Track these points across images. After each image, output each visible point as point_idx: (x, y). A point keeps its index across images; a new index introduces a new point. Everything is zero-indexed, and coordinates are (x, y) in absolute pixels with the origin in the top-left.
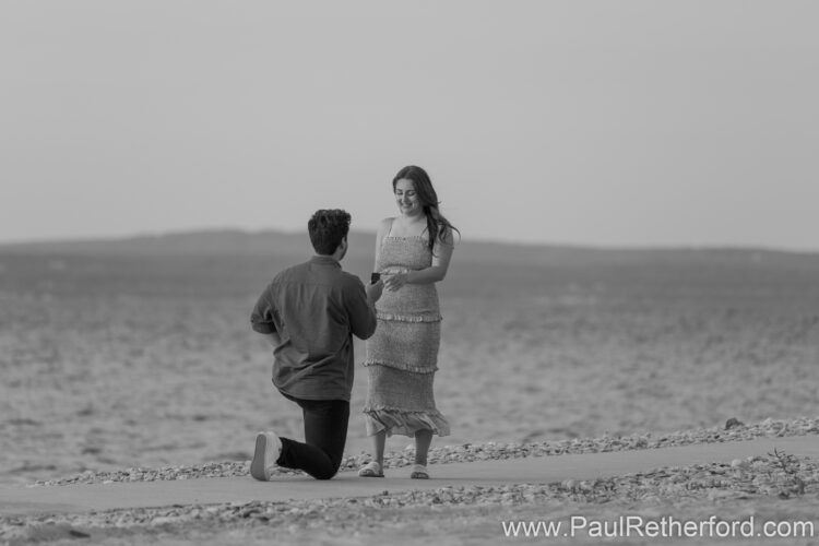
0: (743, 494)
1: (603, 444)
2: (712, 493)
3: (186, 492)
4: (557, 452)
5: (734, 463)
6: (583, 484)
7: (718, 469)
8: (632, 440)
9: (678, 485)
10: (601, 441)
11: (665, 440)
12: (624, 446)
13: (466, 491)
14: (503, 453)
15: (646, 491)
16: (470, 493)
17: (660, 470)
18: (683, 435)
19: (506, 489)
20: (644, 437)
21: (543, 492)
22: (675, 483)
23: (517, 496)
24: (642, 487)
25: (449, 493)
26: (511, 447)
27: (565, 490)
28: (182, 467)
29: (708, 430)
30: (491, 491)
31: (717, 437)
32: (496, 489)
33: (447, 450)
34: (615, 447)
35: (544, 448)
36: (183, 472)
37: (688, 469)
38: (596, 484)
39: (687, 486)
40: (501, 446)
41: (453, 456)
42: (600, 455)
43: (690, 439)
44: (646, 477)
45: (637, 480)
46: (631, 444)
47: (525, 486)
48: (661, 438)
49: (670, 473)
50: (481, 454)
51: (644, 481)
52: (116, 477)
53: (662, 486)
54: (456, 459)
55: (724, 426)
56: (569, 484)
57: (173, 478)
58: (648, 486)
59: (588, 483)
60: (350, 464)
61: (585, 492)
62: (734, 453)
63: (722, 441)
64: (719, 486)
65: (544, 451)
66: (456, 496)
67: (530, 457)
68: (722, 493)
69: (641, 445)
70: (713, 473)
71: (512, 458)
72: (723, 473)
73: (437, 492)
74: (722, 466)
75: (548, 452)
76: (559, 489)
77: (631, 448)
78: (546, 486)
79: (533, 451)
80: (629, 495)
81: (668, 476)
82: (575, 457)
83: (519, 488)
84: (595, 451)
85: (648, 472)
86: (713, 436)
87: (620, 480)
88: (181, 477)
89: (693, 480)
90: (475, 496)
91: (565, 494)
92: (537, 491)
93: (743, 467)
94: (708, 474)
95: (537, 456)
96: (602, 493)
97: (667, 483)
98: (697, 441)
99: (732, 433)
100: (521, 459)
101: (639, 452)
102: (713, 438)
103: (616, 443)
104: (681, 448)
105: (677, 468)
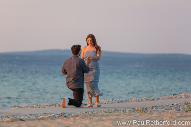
0: (177, 111)
1: (144, 100)
2: (170, 111)
3: (47, 110)
4: (134, 101)
5: (175, 104)
6: (140, 109)
7: (171, 105)
8: (151, 98)
9: (162, 109)
10: (144, 99)
11: (159, 98)
12: (149, 100)
13: (112, 110)
14: (121, 101)
15: (154, 110)
16: (113, 111)
17: (158, 105)
18: (163, 97)
19: (122, 110)
20: (154, 98)
21: (130, 111)
22: (161, 108)
23: (124, 111)
24: (153, 109)
25: (108, 111)
26: (123, 100)
27: (136, 110)
28: (46, 104)
29: (169, 96)
30: (118, 110)
31: (171, 98)
32: (119, 110)
33: (108, 101)
34: (147, 100)
35: (131, 100)
36: (47, 106)
37: (164, 105)
38: (143, 109)
39: (164, 109)
40: (121, 100)
41: (109, 102)
42: (144, 102)
43: (165, 98)
44: (154, 107)
45: (152, 108)
46: (151, 99)
47: (126, 109)
48: (158, 98)
49: (160, 106)
50: (116, 102)
51: (154, 108)
52: (31, 107)
53: (158, 109)
54: (110, 103)
55: (173, 95)
56: (137, 109)
57: (44, 107)
58: (155, 109)
59: (141, 108)
60: (85, 104)
61: (140, 111)
62: (175, 102)
63: (172, 99)
64: (171, 109)
65: (131, 101)
66: (110, 111)
67: (127, 102)
68: (172, 111)
69: (153, 100)
70: (170, 106)
71: (123, 103)
72: (172, 106)
73: (106, 110)
74: (172, 105)
75: (132, 101)
76: (134, 110)
77: (151, 100)
78: (131, 109)
79: (128, 101)
80: (150, 111)
81: (160, 107)
82: (138, 102)
83: (125, 109)
84: (143, 101)
85: (155, 106)
86: (170, 97)
87: (148, 108)
88: (46, 107)
89: (166, 108)
90: (114, 112)
91: (135, 111)
92: (129, 110)
93: (177, 105)
94: (169, 106)
95: (129, 102)
96: (144, 111)
97: (159, 109)
98: (166, 99)
99: (174, 97)
100: (125, 103)
101: (153, 101)
102: (170, 98)
103: (147, 99)
104: (162, 100)
105: (162, 105)
